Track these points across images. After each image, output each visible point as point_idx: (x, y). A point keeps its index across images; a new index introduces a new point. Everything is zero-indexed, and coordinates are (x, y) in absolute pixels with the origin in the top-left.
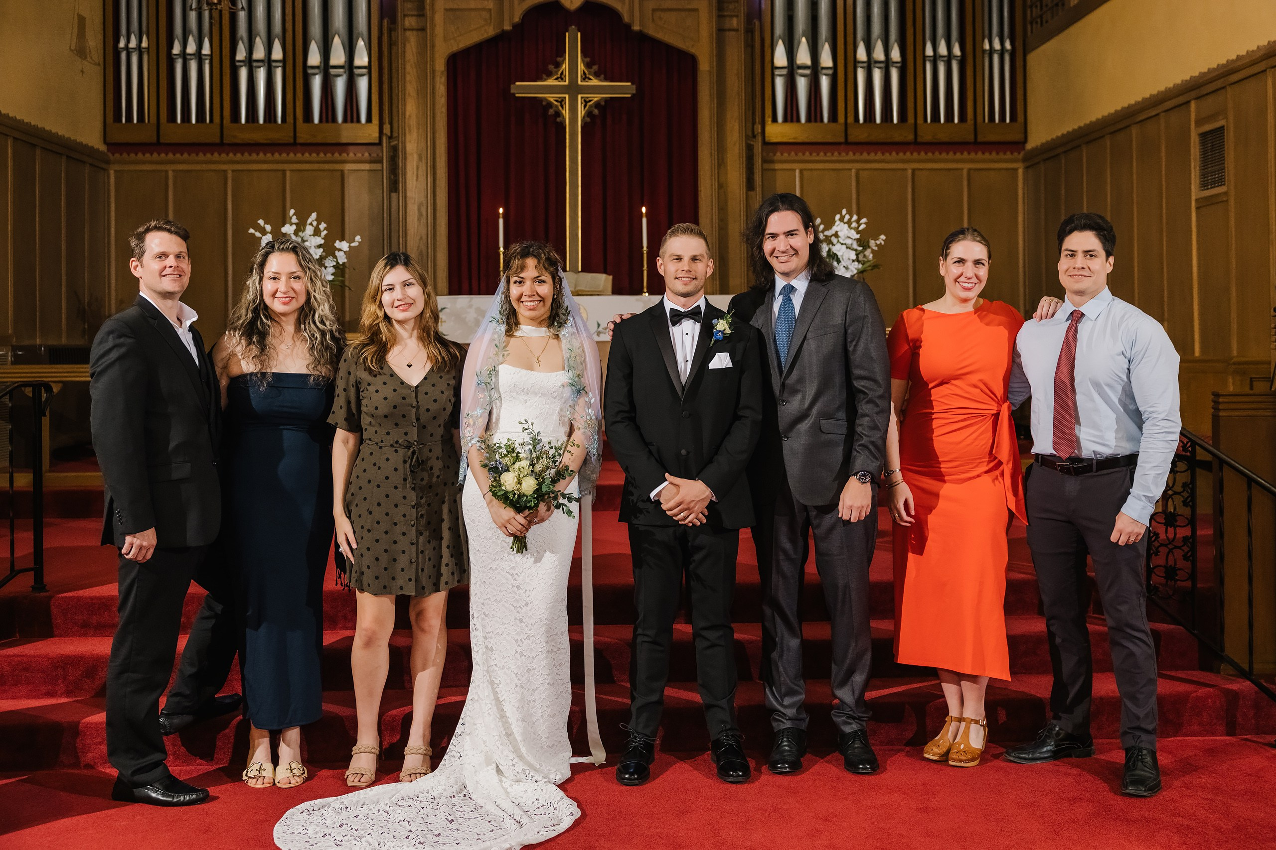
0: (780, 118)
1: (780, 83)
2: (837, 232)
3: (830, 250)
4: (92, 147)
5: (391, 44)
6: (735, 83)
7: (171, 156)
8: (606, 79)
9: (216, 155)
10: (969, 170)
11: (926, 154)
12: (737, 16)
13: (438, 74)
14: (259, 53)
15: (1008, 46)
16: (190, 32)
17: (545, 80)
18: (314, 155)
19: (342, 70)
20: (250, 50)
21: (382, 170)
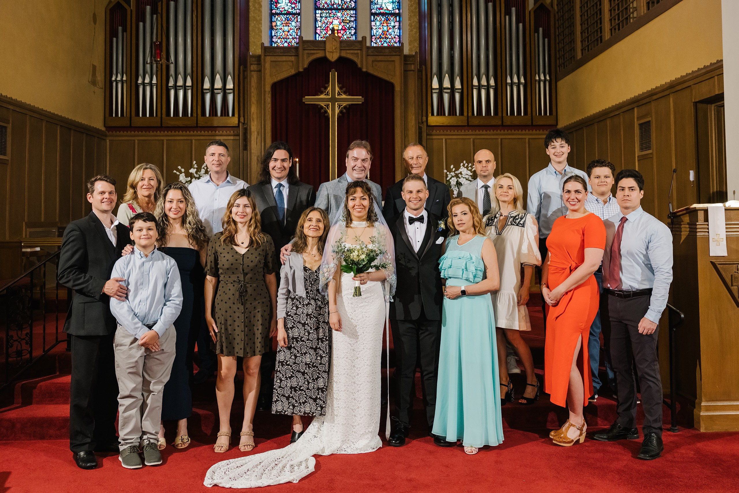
0: (435, 114)
1: (435, 96)
2: (461, 172)
3: (458, 180)
4: (98, 129)
5: (245, 78)
6: (412, 97)
7: (136, 132)
8: (349, 95)
9: (158, 132)
10: (529, 139)
11: (508, 131)
12: (414, 64)
13: (267, 93)
14: (180, 83)
15: (548, 78)
16: (147, 72)
17: (320, 95)
18: (206, 132)
19: (220, 91)
20: (176, 81)
21: (240, 139)
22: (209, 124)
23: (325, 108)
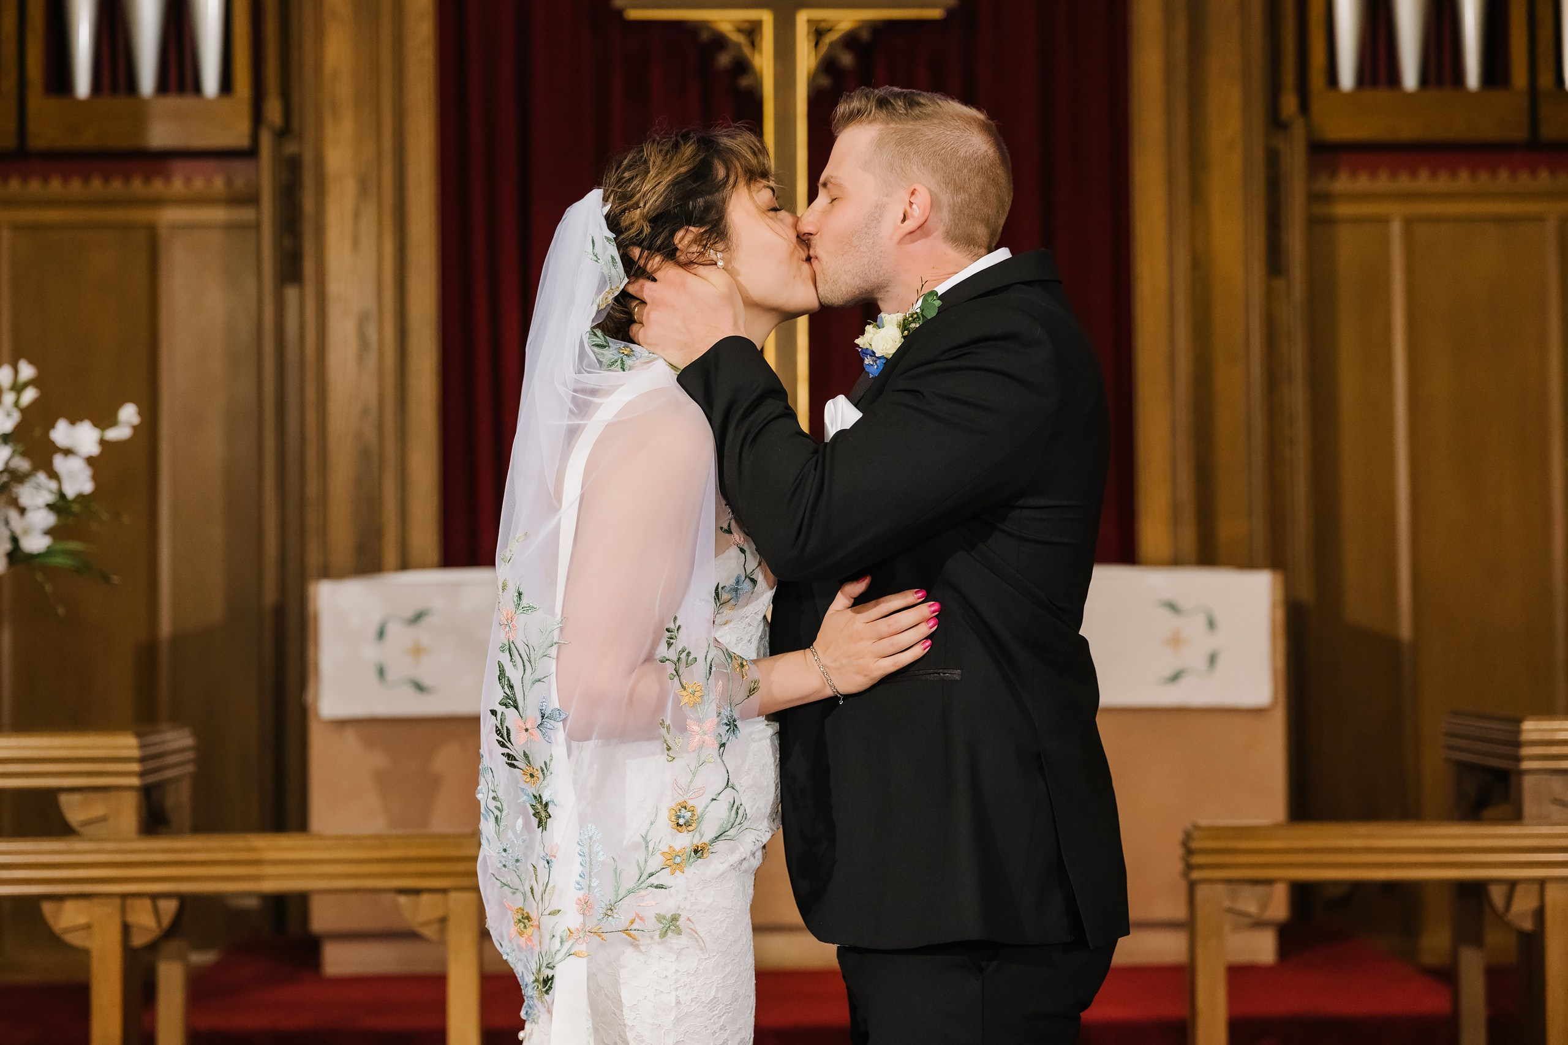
0: (1347, 76)
21: (257, 226)
22: (88, 139)
23: (738, 46)
